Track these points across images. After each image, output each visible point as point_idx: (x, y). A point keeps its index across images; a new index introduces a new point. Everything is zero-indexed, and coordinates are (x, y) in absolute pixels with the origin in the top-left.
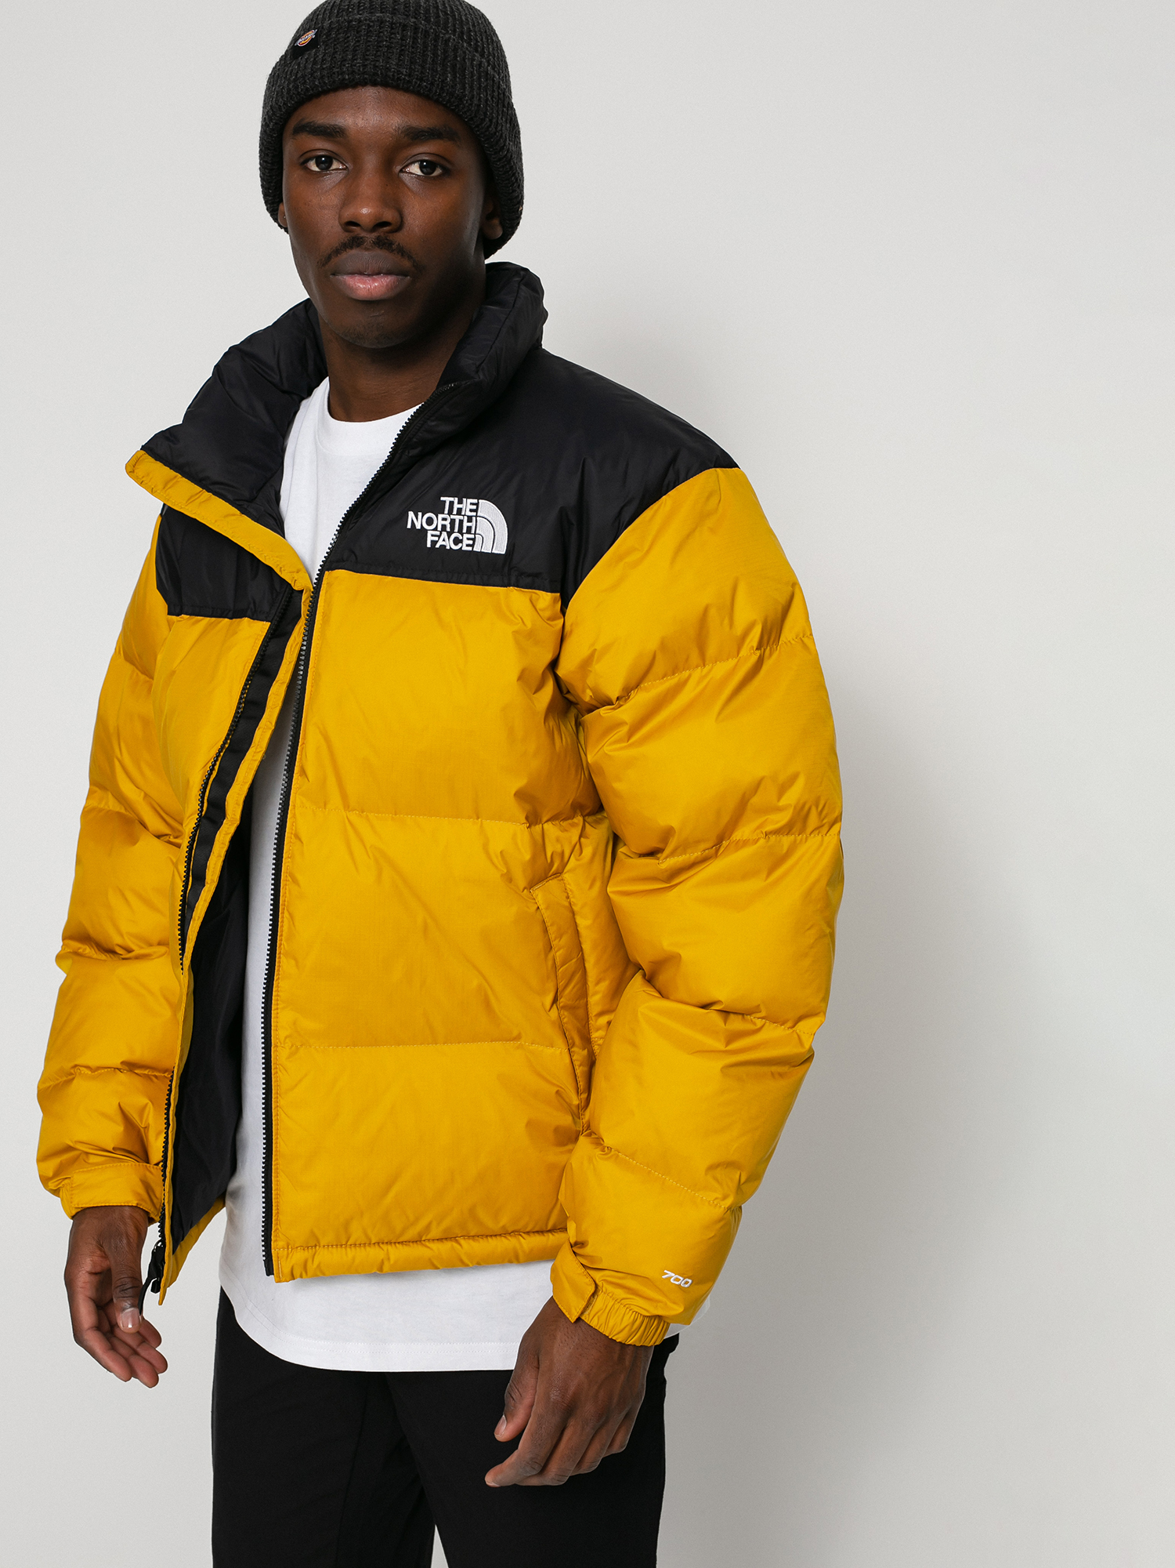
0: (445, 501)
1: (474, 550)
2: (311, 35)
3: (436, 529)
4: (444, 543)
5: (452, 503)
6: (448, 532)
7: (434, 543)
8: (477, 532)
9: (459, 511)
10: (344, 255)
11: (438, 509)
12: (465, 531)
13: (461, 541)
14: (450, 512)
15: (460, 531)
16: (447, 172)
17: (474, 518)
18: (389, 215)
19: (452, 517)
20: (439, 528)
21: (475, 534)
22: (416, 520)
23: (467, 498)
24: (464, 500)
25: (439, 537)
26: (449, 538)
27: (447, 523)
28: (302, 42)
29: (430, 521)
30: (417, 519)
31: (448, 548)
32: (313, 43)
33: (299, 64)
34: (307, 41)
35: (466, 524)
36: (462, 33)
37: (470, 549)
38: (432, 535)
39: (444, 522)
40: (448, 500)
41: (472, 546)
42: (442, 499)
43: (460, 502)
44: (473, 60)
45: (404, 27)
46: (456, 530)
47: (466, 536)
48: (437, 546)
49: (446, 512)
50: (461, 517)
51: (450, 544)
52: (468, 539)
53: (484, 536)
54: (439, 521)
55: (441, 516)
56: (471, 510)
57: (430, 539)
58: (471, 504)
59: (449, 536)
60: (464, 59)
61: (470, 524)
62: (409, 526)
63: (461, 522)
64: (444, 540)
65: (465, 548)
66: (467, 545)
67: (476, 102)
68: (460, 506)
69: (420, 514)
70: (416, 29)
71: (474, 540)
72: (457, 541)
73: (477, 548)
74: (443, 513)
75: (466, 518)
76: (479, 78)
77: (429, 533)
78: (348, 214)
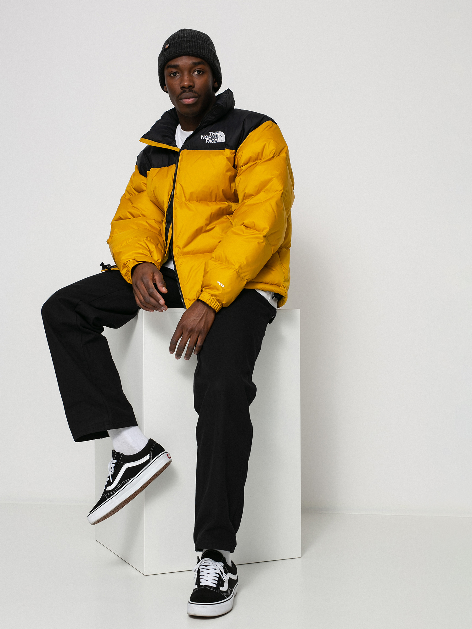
0: (210, 133)
2: (168, 45)
3: (208, 139)
5: (212, 133)
7: (207, 142)
8: (218, 138)
9: (214, 135)
10: (182, 95)
11: (209, 134)
12: (215, 138)
14: (212, 135)
15: (214, 139)
16: (203, 73)
17: (217, 136)
18: (191, 84)
20: (209, 139)
23: (216, 131)
27: (211, 138)
28: (166, 47)
29: (207, 137)
32: (169, 47)
33: (166, 53)
34: (167, 47)
35: (215, 137)
36: (203, 40)
37: (217, 143)
40: (211, 132)
43: (214, 133)
44: (206, 46)
45: (190, 41)
46: (213, 138)
51: (211, 142)
54: (209, 137)
55: (209, 136)
56: (216, 134)
59: (211, 140)
60: (204, 46)
62: (201, 138)
63: (214, 137)
65: (215, 142)
67: (208, 56)
69: (204, 136)
70: (192, 41)
71: (217, 141)
72: (213, 141)
76: (208, 50)
77: (206, 140)
78: (182, 85)
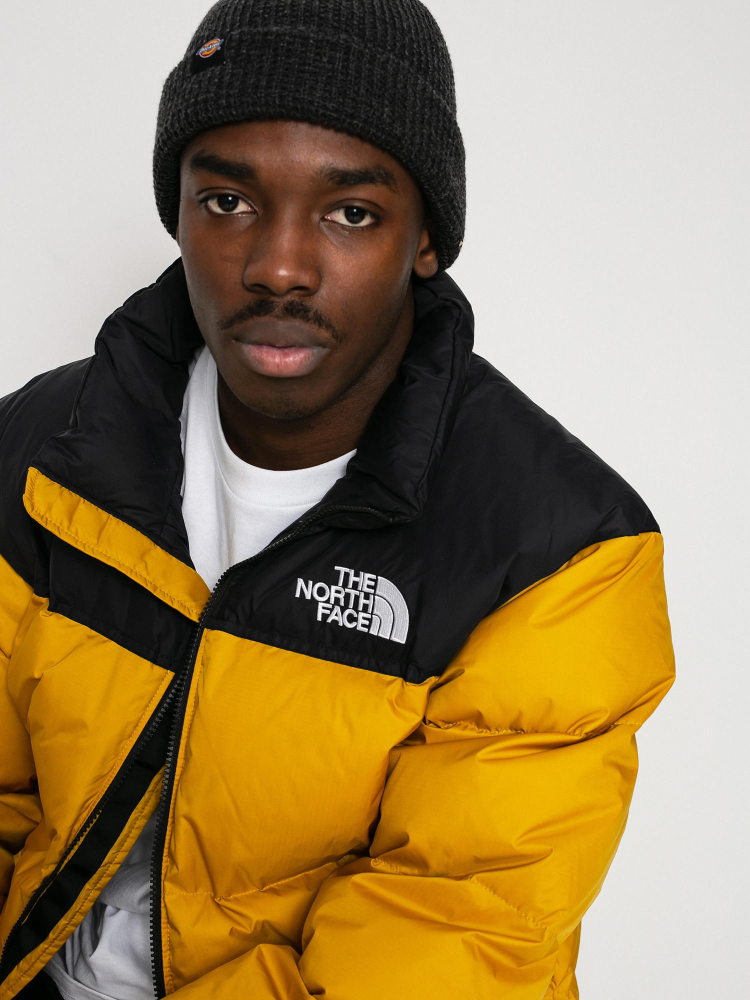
0: (339, 572)
1: (371, 632)
2: (216, 44)
3: (328, 601)
4: (336, 618)
5: (347, 575)
6: (341, 607)
7: (325, 616)
8: (375, 612)
9: (355, 585)
11: (332, 580)
12: (361, 608)
13: (356, 620)
14: (345, 585)
15: (355, 607)
17: (372, 597)
18: (305, 279)
19: (347, 590)
20: (332, 601)
21: (372, 614)
22: (305, 589)
24: (362, 573)
25: (331, 610)
26: (342, 614)
27: (341, 596)
28: (205, 52)
29: (321, 592)
30: (307, 587)
31: (341, 624)
33: (200, 85)
34: (211, 52)
35: (362, 601)
37: (366, 630)
38: (324, 608)
39: (338, 595)
40: (343, 570)
41: (369, 627)
42: (336, 568)
43: (357, 575)
44: (415, 85)
46: (351, 606)
47: (361, 615)
48: (329, 621)
49: (341, 583)
50: (357, 593)
51: (343, 621)
52: (364, 618)
53: (382, 619)
54: (332, 592)
55: (334, 588)
56: (369, 587)
57: (320, 611)
58: (369, 579)
59: (343, 611)
61: (367, 602)
62: (298, 595)
63: (357, 598)
64: (336, 615)
65: (360, 628)
66: (363, 625)
67: (417, 140)
68: (357, 579)
69: (311, 583)
70: (348, 49)
71: (370, 620)
72: (351, 619)
73: (374, 631)
74: (337, 585)
75: (362, 595)
76: (423, 107)
77: (321, 605)
78: (254, 272)
